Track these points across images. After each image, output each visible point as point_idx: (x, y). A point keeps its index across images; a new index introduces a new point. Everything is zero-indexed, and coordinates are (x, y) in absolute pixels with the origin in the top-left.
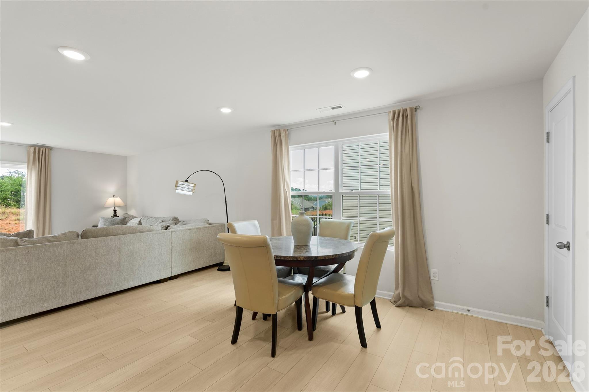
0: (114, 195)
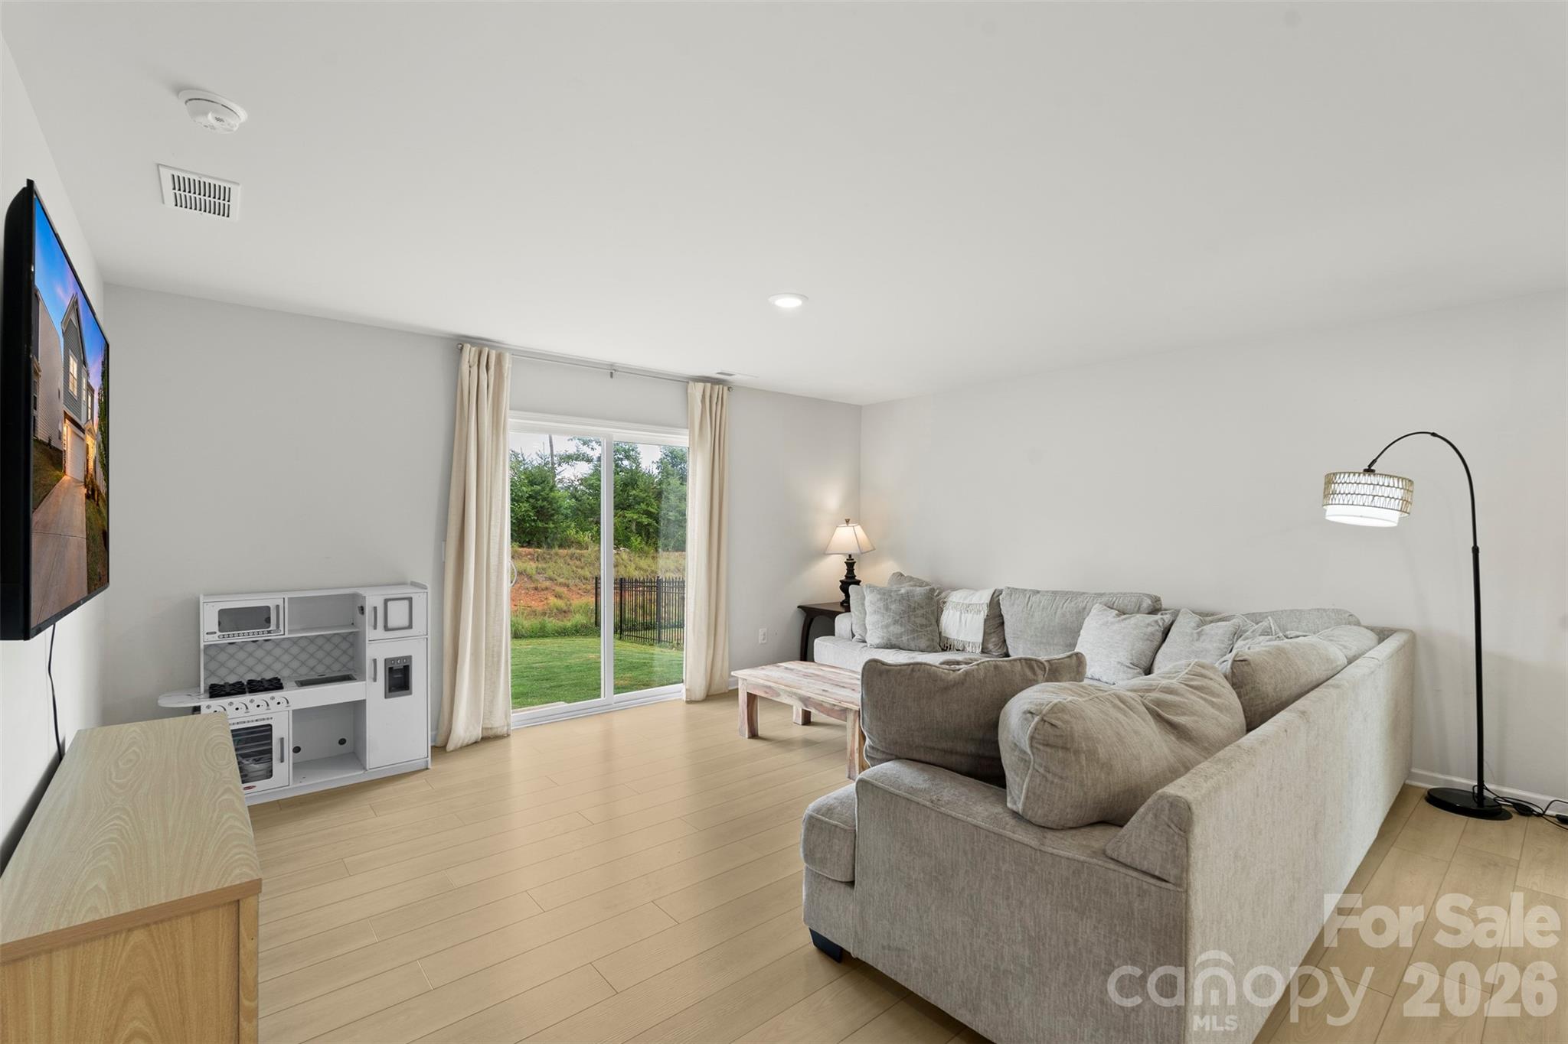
0: (847, 518)
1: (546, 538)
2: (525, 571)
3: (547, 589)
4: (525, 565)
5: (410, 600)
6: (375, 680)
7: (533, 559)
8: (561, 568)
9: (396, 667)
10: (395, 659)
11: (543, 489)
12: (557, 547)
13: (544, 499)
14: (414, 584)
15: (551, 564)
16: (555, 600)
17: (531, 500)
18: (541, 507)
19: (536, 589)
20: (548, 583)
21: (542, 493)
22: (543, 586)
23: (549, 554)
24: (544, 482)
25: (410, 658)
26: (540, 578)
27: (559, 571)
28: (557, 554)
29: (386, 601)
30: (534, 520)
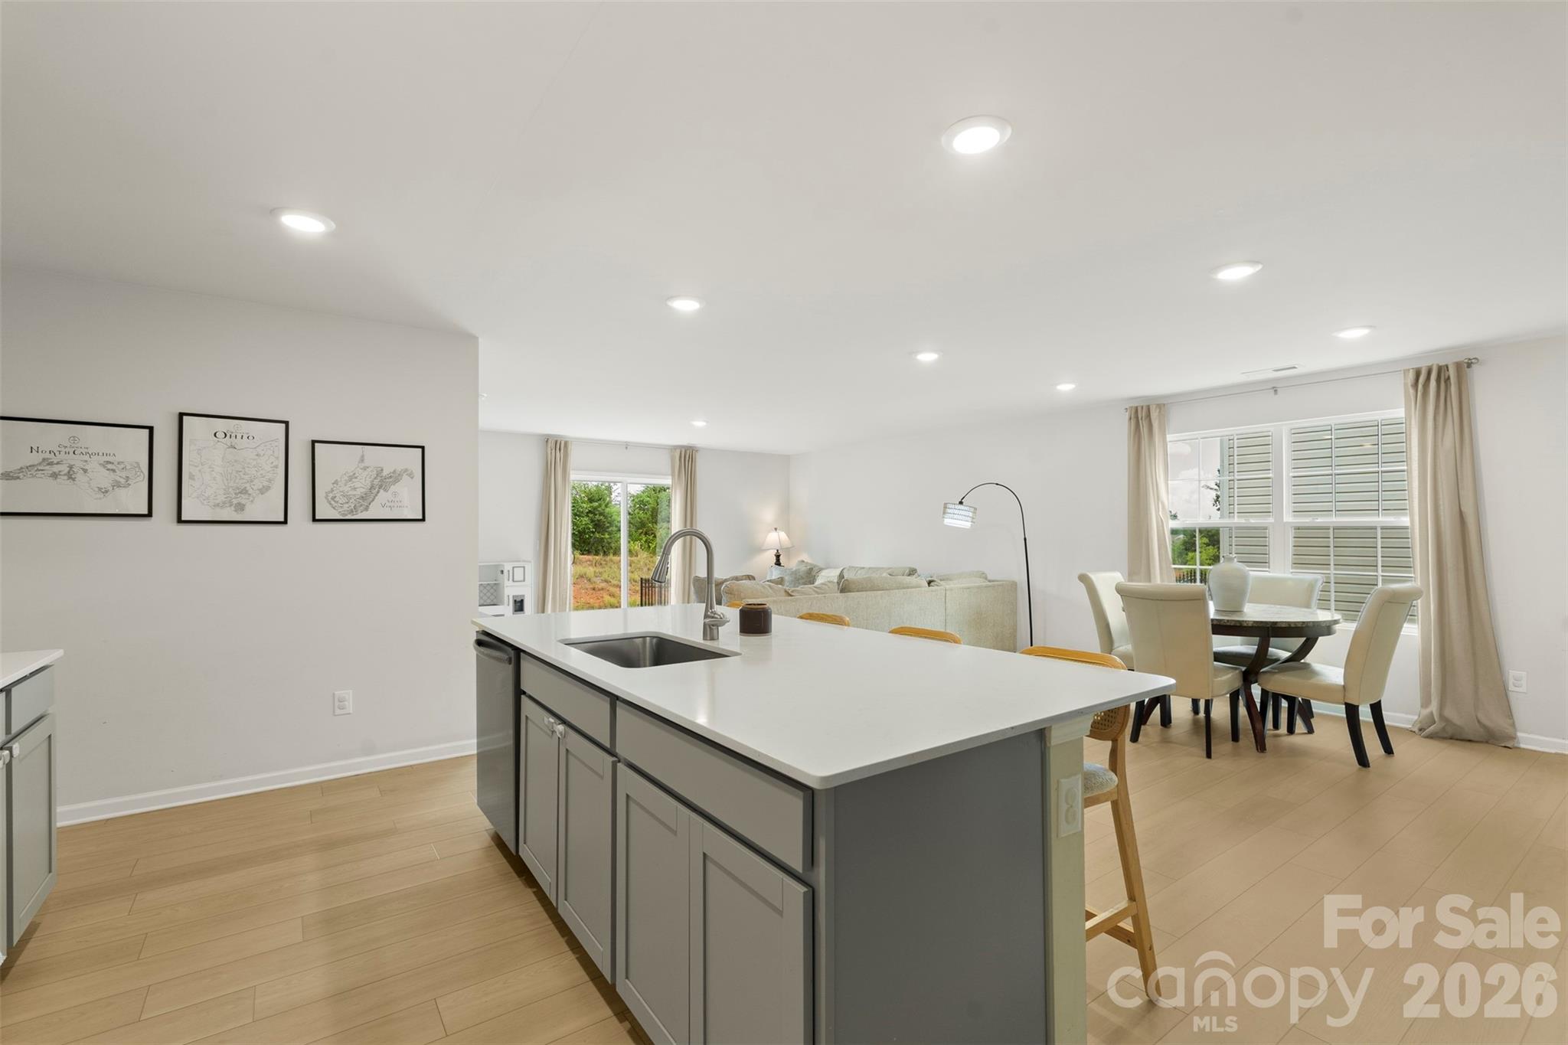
0: (775, 527)
1: (603, 547)
2: (585, 574)
3: (602, 589)
4: (585, 569)
5: (524, 567)
6: (508, 605)
7: (592, 565)
8: (615, 572)
9: (518, 600)
10: (517, 596)
11: (600, 505)
12: (611, 555)
13: (601, 514)
14: (524, 561)
15: (607, 569)
16: (609, 597)
17: (590, 515)
18: (598, 521)
19: (594, 589)
20: (604, 585)
21: (599, 509)
22: (600, 587)
23: (605, 560)
24: (600, 499)
25: (524, 596)
26: (598, 580)
27: (614, 575)
28: (611, 560)
29: (513, 568)
30: (593, 532)
